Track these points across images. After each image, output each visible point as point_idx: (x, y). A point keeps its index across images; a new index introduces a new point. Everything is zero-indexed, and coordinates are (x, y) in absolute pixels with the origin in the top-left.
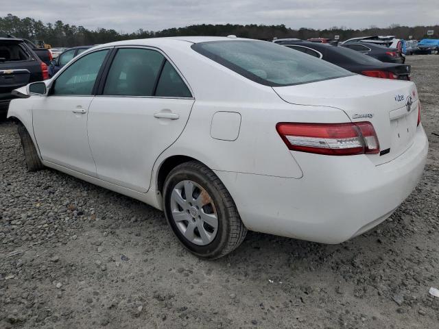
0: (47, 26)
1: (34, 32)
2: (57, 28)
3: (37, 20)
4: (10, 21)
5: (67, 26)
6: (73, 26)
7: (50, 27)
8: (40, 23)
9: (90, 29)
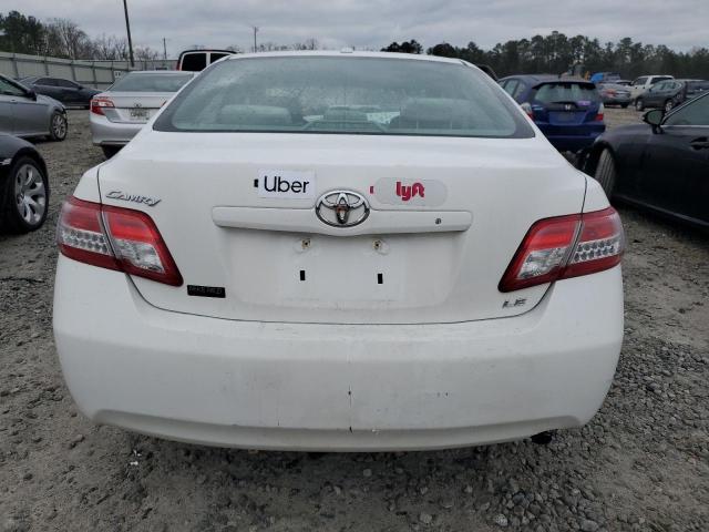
0: (605, 47)
1: (582, 57)
2: (619, 51)
3: (591, 39)
4: (553, 41)
5: (638, 45)
6: (648, 46)
7: (609, 49)
8: (595, 43)
9: (678, 51)
